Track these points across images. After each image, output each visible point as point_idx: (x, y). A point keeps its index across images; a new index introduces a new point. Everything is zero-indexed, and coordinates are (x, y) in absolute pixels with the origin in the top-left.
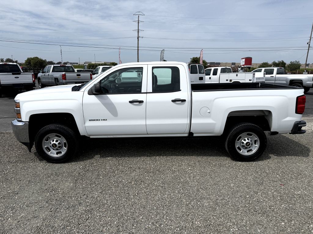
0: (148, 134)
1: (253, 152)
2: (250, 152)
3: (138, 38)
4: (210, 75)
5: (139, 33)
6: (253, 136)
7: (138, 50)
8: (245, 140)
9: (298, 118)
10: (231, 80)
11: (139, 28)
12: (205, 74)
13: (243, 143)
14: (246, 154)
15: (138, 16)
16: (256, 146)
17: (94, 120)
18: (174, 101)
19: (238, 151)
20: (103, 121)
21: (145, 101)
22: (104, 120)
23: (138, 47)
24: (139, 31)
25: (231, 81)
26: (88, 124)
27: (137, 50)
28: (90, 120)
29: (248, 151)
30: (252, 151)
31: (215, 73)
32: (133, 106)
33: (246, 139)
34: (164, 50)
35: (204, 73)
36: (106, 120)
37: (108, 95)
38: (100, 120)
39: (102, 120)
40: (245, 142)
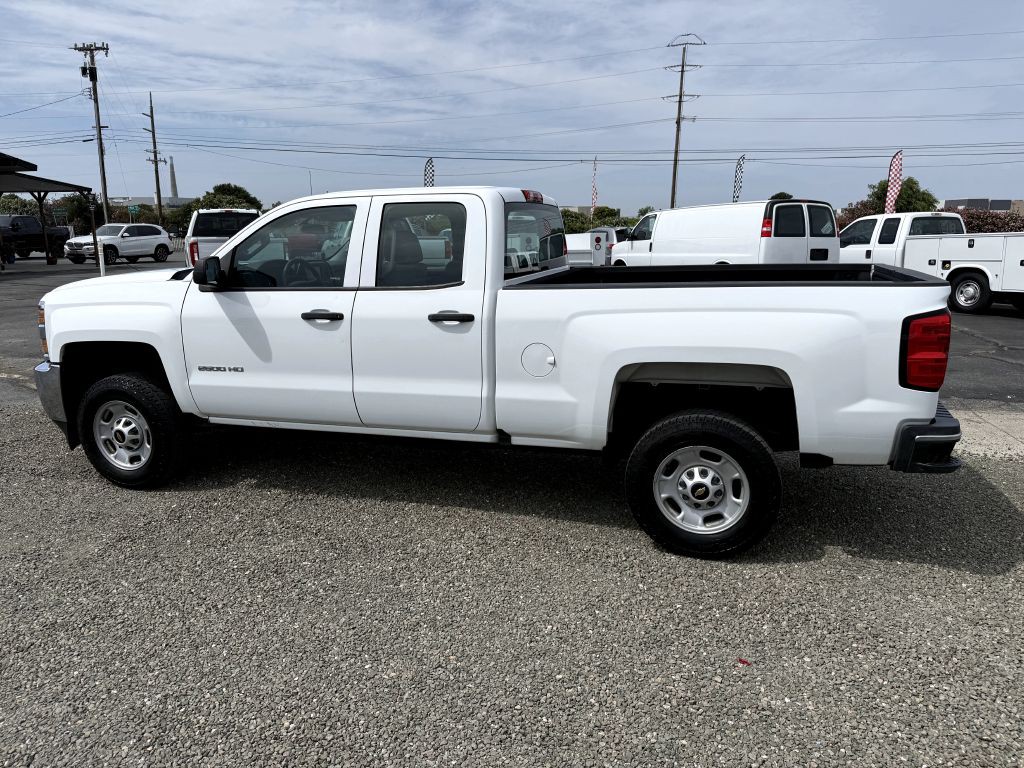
0: (363, 424)
1: (727, 522)
2: (717, 523)
3: (678, 123)
4: (867, 241)
5: (684, 104)
6: (722, 461)
7: (676, 161)
8: (691, 475)
9: (917, 405)
10: (949, 262)
11: (684, 89)
12: (837, 240)
13: (684, 485)
14: (699, 528)
15: (684, 49)
16: (738, 504)
17: (211, 369)
18: (435, 319)
19: (667, 512)
20: (233, 372)
21: (347, 316)
22: (236, 370)
23: (676, 152)
24: (684, 98)
25: (947, 265)
26: (199, 379)
27: (673, 162)
28: (200, 369)
29: (707, 520)
30: (723, 523)
31: (888, 236)
32: (315, 330)
33: (696, 470)
34: (743, 158)
35: (832, 235)
36: (242, 370)
37: (247, 293)
38: (225, 370)
39: (230, 370)
40: (690, 483)
